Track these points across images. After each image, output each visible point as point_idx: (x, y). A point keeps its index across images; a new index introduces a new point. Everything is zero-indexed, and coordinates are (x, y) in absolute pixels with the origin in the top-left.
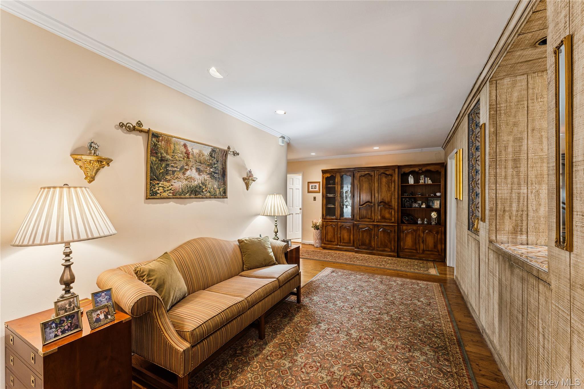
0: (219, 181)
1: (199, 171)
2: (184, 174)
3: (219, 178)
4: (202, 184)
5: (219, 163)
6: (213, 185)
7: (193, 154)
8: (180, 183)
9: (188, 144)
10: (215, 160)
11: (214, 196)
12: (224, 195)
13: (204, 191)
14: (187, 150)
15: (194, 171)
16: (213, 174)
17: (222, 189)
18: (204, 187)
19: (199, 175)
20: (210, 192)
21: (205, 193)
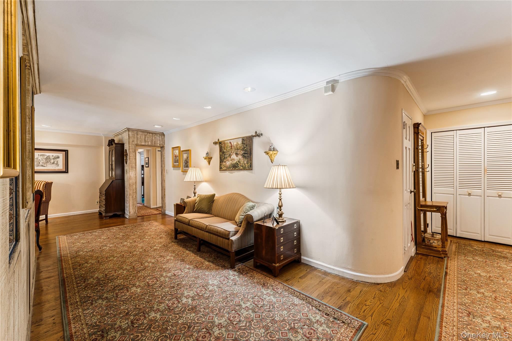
0: (248, 159)
1: (237, 154)
2: (230, 157)
3: (248, 156)
4: (239, 161)
5: (248, 146)
6: (244, 161)
7: (234, 146)
8: (229, 162)
9: (231, 141)
10: (245, 145)
11: (244, 169)
12: (250, 168)
13: (239, 166)
14: (231, 144)
15: (234, 155)
16: (244, 154)
17: (249, 163)
18: (239, 163)
19: (237, 156)
20: (242, 166)
21: (240, 167)
